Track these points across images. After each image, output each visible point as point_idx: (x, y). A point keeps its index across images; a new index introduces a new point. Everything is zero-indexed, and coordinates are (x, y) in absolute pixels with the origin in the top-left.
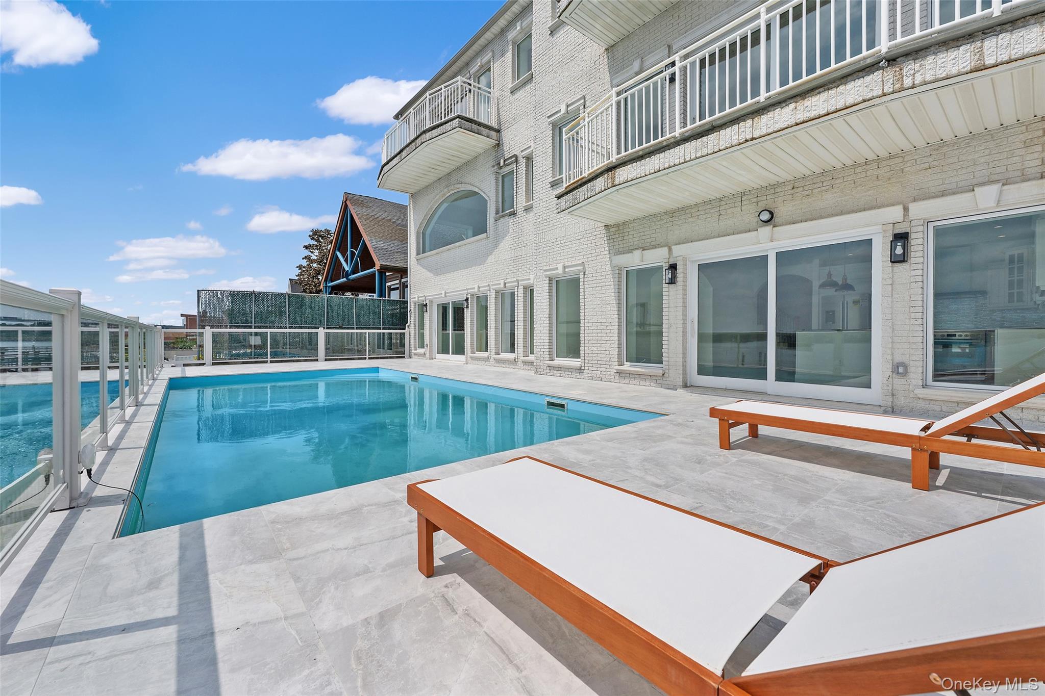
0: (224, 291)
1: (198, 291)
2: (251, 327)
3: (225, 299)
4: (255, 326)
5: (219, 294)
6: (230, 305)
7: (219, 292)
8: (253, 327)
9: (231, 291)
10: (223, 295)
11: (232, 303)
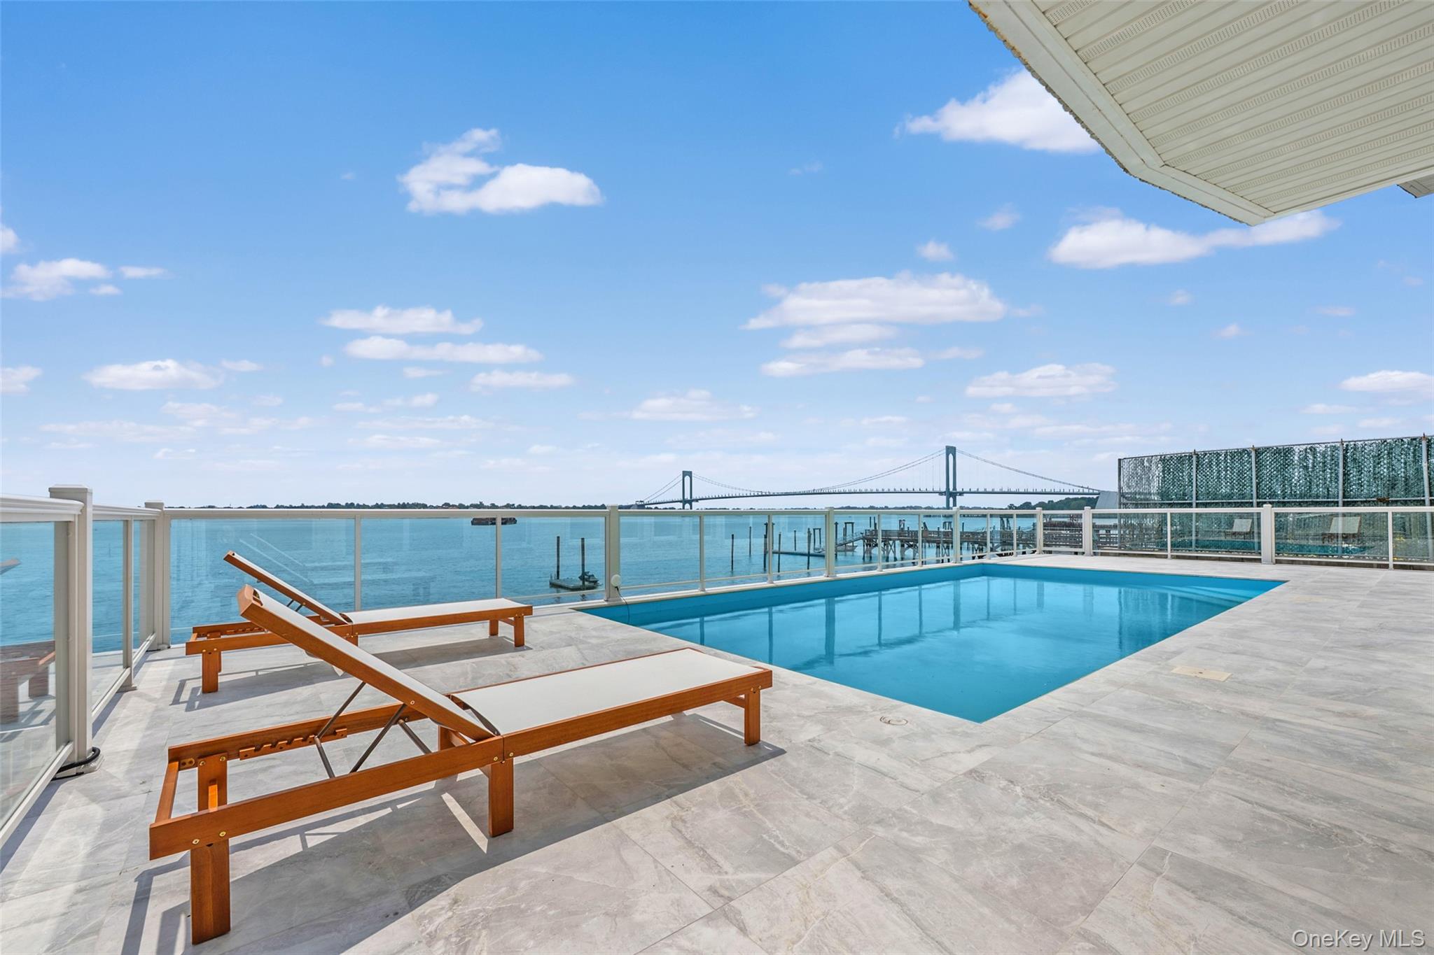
0: (1152, 456)
1: (1120, 460)
2: (1190, 505)
3: (1154, 467)
4: (1197, 504)
5: (1145, 461)
6: (1161, 474)
7: (1146, 459)
8: (1194, 505)
9: (1161, 456)
10: (1151, 462)
11: (1163, 471)
